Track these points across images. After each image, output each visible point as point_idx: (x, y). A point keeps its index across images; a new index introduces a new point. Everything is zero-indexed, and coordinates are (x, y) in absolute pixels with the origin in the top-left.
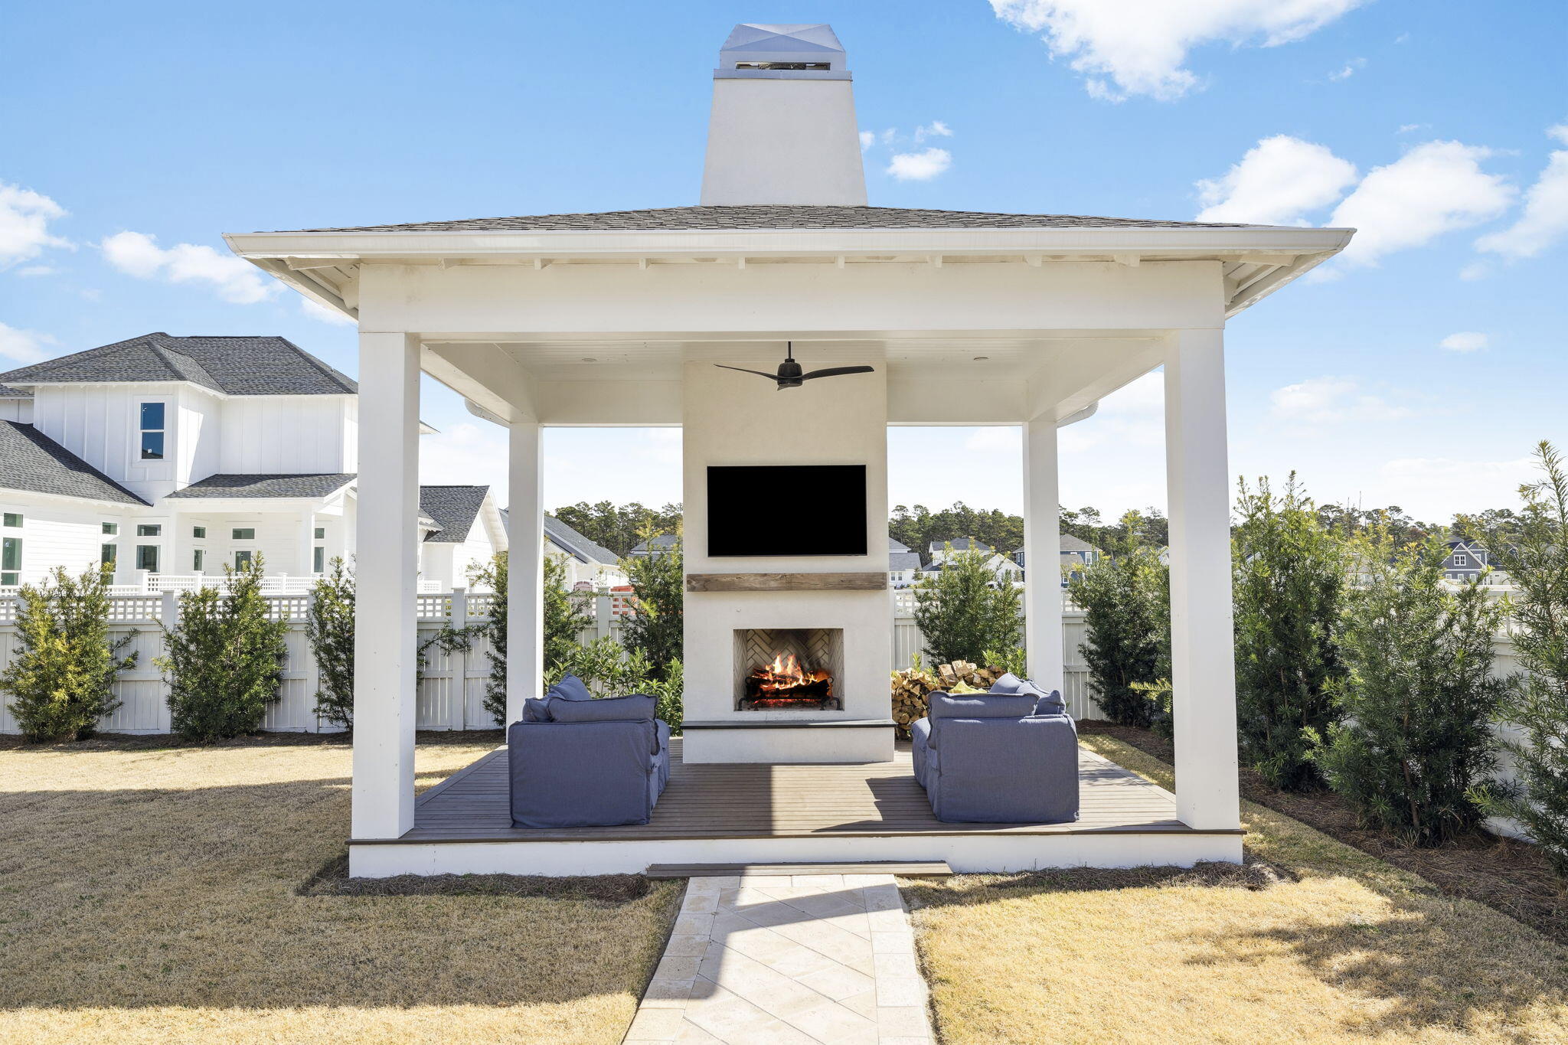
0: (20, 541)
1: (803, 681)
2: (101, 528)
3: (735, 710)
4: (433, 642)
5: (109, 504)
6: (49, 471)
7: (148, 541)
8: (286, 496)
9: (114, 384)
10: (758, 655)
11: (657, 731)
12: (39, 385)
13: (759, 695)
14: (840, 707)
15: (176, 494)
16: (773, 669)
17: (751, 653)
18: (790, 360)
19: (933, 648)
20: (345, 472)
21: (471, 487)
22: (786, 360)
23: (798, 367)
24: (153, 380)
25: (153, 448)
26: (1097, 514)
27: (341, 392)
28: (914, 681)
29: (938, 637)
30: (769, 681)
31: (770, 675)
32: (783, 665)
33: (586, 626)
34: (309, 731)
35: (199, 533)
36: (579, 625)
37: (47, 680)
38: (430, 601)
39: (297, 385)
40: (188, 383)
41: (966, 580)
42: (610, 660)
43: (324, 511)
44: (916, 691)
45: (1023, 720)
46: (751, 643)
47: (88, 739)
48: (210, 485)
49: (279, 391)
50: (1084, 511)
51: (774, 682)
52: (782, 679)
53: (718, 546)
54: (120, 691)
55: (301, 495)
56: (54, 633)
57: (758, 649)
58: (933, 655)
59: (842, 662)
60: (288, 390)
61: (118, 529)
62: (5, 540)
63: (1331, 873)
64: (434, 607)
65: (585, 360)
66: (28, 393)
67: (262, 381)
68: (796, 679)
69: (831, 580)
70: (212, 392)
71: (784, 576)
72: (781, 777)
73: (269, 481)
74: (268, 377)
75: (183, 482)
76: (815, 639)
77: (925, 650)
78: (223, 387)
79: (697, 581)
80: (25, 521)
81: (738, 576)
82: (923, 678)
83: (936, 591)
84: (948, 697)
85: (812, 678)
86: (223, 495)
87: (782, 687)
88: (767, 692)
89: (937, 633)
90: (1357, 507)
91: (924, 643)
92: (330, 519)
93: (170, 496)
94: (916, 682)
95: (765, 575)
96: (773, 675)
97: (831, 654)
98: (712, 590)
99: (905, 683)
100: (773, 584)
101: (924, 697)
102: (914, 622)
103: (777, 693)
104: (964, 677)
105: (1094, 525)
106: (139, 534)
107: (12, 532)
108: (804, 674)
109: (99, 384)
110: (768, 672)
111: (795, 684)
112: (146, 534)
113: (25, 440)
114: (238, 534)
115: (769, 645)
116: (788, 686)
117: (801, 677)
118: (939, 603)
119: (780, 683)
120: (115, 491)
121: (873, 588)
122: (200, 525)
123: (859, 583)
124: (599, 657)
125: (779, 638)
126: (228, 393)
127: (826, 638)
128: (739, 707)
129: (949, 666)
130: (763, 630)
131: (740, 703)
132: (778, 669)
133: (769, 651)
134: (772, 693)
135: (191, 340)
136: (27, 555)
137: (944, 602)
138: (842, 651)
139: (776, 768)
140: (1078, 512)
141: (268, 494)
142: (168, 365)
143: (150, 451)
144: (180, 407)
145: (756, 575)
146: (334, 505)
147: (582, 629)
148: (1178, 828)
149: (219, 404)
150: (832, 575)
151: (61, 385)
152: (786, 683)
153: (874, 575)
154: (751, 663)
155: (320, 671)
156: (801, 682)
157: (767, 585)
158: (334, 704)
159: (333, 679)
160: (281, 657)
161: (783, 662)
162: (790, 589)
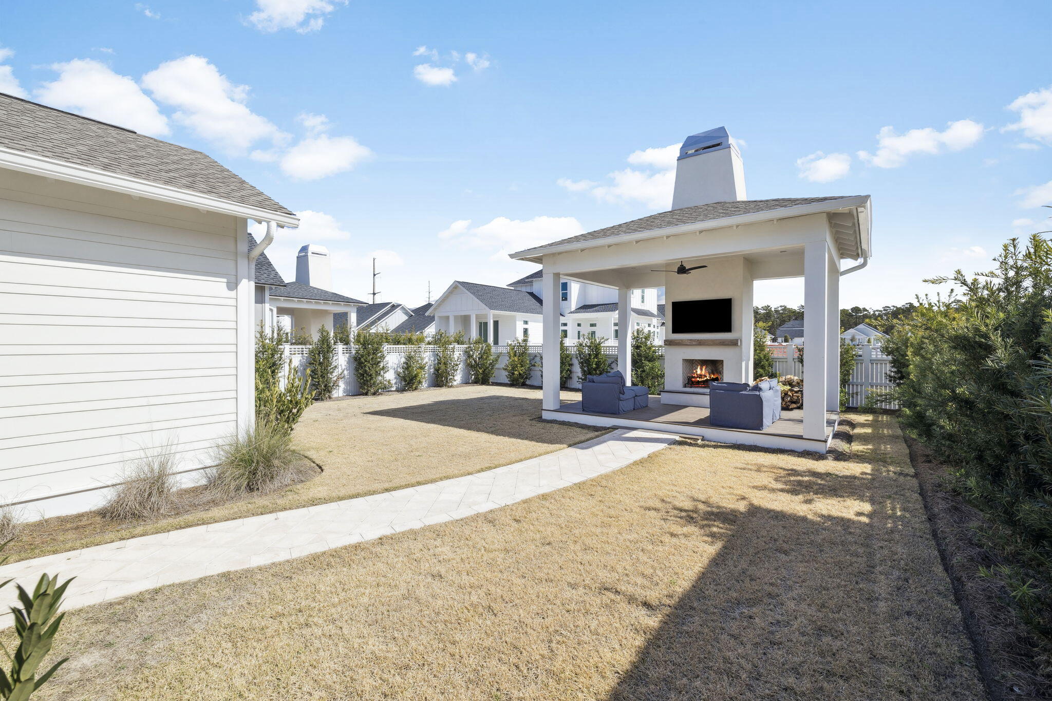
3: (683, 387)
6: (535, 306)
7: (565, 328)
12: (534, 279)
13: (691, 382)
15: (571, 312)
16: (697, 372)
17: (689, 366)
25: (564, 297)
30: (695, 376)
31: (696, 374)
32: (701, 371)
35: (579, 325)
37: (514, 368)
38: (610, 348)
46: (688, 363)
47: (524, 385)
48: (583, 309)
51: (697, 378)
52: (700, 376)
53: (676, 330)
54: (532, 373)
56: (515, 355)
57: (691, 365)
59: (724, 371)
63: (863, 462)
64: (610, 350)
66: (531, 282)
68: (705, 376)
73: (600, 306)
75: (573, 308)
76: (717, 363)
79: (672, 342)
80: (529, 323)
81: (682, 340)
85: (712, 376)
86: (586, 312)
87: (700, 380)
88: (695, 381)
93: (569, 313)
98: (673, 345)
103: (698, 382)
107: (526, 326)
108: (709, 375)
111: (705, 379)
112: (564, 326)
113: (530, 297)
114: (592, 325)
117: (708, 376)
119: (700, 378)
121: (733, 345)
122: (579, 322)
123: (727, 343)
125: (704, 363)
128: (684, 385)
130: (695, 359)
132: (699, 372)
133: (696, 366)
138: (725, 368)
141: (598, 311)
144: (572, 285)
148: (800, 437)
150: (717, 340)
151: (540, 279)
152: (702, 378)
153: (735, 340)
154: (689, 370)
155: (580, 370)
156: (708, 378)
157: (692, 343)
158: (583, 380)
159: (584, 372)
160: (571, 365)
161: (701, 369)
162: (701, 345)
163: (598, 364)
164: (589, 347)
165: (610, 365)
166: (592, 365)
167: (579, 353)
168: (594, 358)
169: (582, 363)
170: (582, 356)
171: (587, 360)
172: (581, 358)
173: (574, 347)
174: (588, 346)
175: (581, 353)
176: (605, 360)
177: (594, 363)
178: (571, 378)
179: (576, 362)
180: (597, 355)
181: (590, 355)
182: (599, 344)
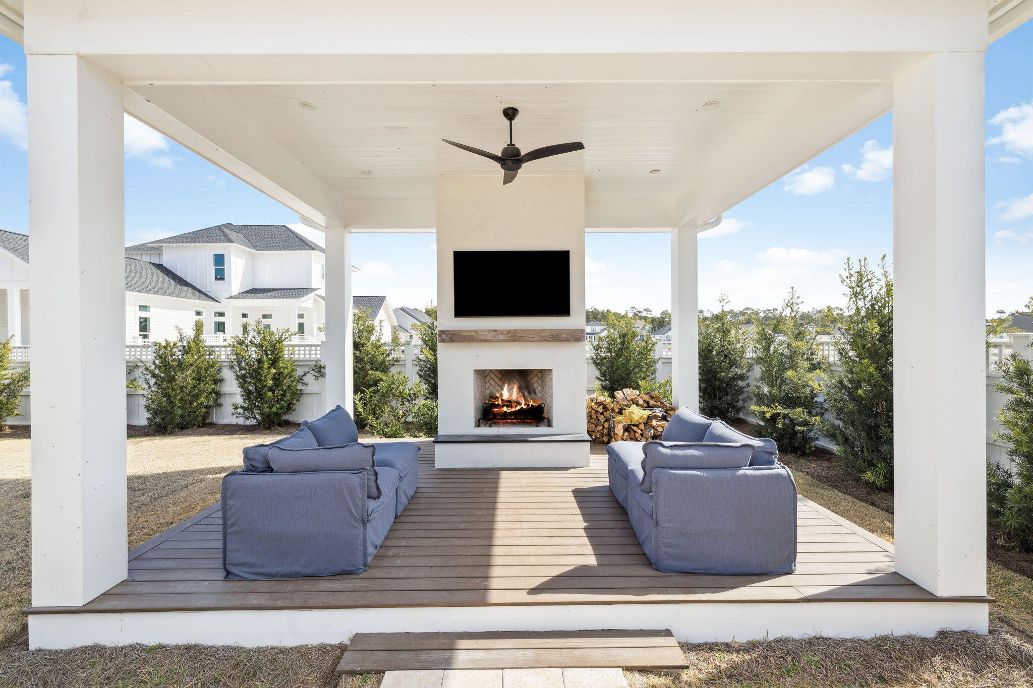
0: (149, 318)
1: (525, 405)
2: (194, 313)
3: (475, 426)
4: (309, 372)
5: (198, 301)
6: (166, 285)
7: (220, 319)
8: (283, 298)
9: (200, 245)
10: (492, 385)
11: (377, 478)
12: (165, 245)
13: (491, 417)
14: (549, 425)
15: (232, 297)
16: (502, 395)
17: (488, 385)
18: (511, 144)
19: (602, 376)
20: (313, 287)
21: (378, 296)
22: (508, 145)
23: (518, 150)
24: (218, 243)
25: (220, 276)
26: (651, 311)
27: (310, 250)
28: (598, 403)
29: (605, 370)
30: (499, 405)
31: (500, 400)
32: (509, 393)
33: (395, 363)
34: (239, 423)
35: (244, 316)
36: (392, 362)
38: (307, 348)
39: (290, 246)
40: (234, 244)
41: (624, 336)
42: (401, 387)
43: (304, 305)
44: (600, 409)
45: (741, 472)
46: (488, 378)
48: (248, 293)
49: (281, 249)
50: (645, 310)
51: (503, 406)
52: (509, 403)
53: (461, 310)
55: (290, 298)
57: (492, 382)
58: (602, 381)
59: (552, 393)
60: (285, 249)
61: (204, 314)
62: (140, 318)
64: (305, 352)
65: (364, 172)
66: (160, 249)
67: (273, 245)
68: (519, 403)
69: (543, 334)
70: (248, 249)
71: (509, 331)
72: (507, 481)
73: (277, 292)
74: (276, 243)
75: (235, 291)
76: (531, 376)
77: (597, 378)
78: (255, 247)
79: (446, 335)
80: (151, 309)
81: (476, 331)
82: (605, 401)
83: (604, 342)
84: (663, 446)
85: (531, 403)
86: (253, 298)
87: (509, 410)
88: (498, 414)
89: (604, 368)
90: (759, 309)
91: (597, 373)
92: (306, 309)
93: (228, 298)
94: (600, 404)
95: (496, 331)
96: (502, 400)
97: (543, 386)
98: (457, 341)
99: (593, 404)
100: (501, 337)
101: (605, 413)
102: (591, 361)
103: (505, 416)
104: (632, 400)
105: (649, 316)
106: (215, 316)
107: (145, 314)
108: (525, 399)
109: (193, 245)
110: (498, 398)
111: (518, 408)
112: (219, 316)
113: (158, 272)
114: (264, 316)
115: (500, 380)
116: (513, 409)
117: (523, 402)
118: (605, 350)
119: (508, 406)
120: (201, 295)
121: (573, 341)
122: (245, 312)
123: (564, 336)
124: (394, 384)
125: (507, 375)
126: (257, 250)
127: (540, 375)
128: (478, 424)
129: (621, 392)
130: (497, 370)
131: (479, 422)
132: (506, 396)
133: (500, 383)
134: (502, 415)
135: (243, 227)
136: (153, 325)
137: (609, 350)
138: (552, 385)
139: (504, 474)
140: (642, 310)
141: (275, 297)
142: (226, 236)
143: (218, 277)
144: (232, 256)
145: (489, 330)
146: (306, 303)
147: (393, 365)
149: (253, 255)
150: (545, 331)
151: (175, 245)
152: (512, 407)
153: (575, 331)
154: (488, 391)
155: (240, 390)
156: (523, 406)
157: (497, 338)
158: (245, 409)
159: (247, 394)
160: (218, 381)
161: (510, 391)
162: (514, 341)
163: (277, 379)
164: (260, 346)
165: (301, 379)
166: (265, 381)
167: (237, 359)
168: (269, 368)
169: (243, 377)
170: (243, 364)
171: (255, 370)
172: (241, 369)
173: (225, 347)
174: (256, 346)
175: (239, 359)
176: (293, 371)
177: (269, 377)
178: (220, 405)
179: (229, 376)
180: (274, 363)
181: (260, 361)
182: (280, 341)
